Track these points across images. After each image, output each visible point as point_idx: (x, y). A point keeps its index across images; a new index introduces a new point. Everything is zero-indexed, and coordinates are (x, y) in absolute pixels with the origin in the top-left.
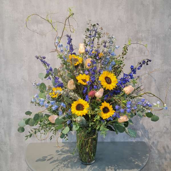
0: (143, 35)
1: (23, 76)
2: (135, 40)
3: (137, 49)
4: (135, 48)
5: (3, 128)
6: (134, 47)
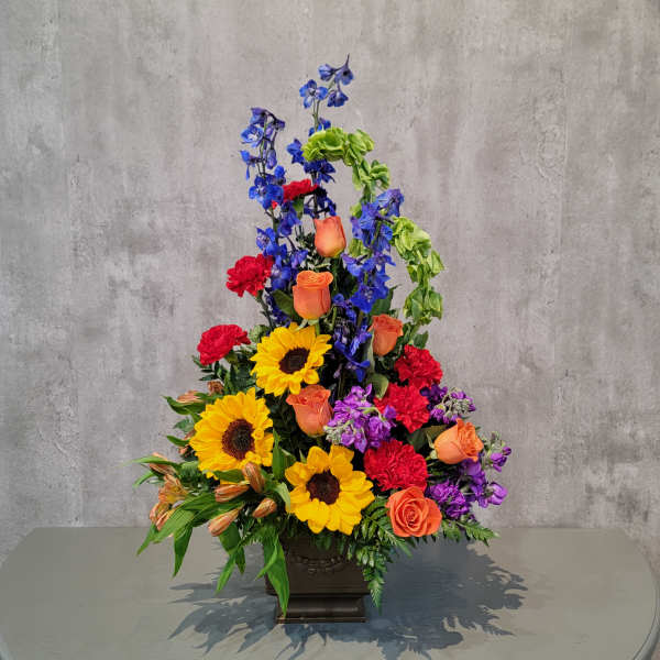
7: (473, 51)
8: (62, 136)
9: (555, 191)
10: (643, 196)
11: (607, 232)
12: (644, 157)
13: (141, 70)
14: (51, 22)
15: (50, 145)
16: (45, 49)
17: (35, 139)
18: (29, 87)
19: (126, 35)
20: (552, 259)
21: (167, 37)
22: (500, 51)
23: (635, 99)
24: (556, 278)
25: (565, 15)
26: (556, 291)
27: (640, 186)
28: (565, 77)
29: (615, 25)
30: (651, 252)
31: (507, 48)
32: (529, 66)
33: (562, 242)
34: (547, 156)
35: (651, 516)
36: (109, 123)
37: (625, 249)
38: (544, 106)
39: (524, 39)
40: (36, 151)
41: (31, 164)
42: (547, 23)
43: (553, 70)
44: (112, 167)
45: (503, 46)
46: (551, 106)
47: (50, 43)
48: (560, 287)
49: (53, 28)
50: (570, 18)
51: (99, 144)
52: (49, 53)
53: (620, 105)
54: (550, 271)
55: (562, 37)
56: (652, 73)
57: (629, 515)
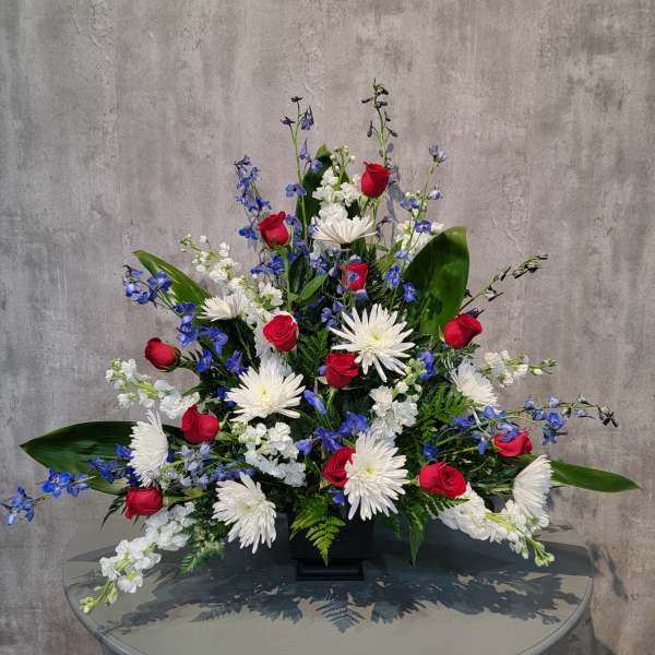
0: (617, 26)
1: (99, 197)
2: (583, 47)
3: (587, 84)
4: (581, 82)
5: (10, 420)
6: (576, 78)
7: (454, 137)
8: (119, 205)
9: (520, 250)
10: (591, 254)
11: (562, 282)
12: (592, 223)
13: (184, 152)
14: (111, 111)
15: (108, 211)
16: (105, 134)
17: (97, 207)
18: (91, 164)
19: (172, 122)
20: (518, 304)
21: (206, 124)
22: (476, 137)
23: (584, 176)
24: (521, 320)
25: (528, 109)
26: (521, 330)
27: (588, 247)
28: (528, 159)
29: (568, 117)
30: (597, 299)
31: (482, 135)
32: (499, 150)
33: (526, 290)
34: (514, 222)
35: (599, 514)
36: (158, 194)
37: (577, 296)
38: (512, 182)
39: (495, 128)
40: (98, 216)
41: (93, 226)
42: (513, 116)
43: (518, 153)
44: (160, 230)
45: (478, 134)
46: (517, 182)
47: (110, 130)
48: (524, 327)
49: (113, 117)
50: (531, 111)
51: (149, 211)
52: (109, 137)
53: (572, 181)
54: (516, 314)
55: (526, 127)
56: (597, 156)
57: (581, 512)
